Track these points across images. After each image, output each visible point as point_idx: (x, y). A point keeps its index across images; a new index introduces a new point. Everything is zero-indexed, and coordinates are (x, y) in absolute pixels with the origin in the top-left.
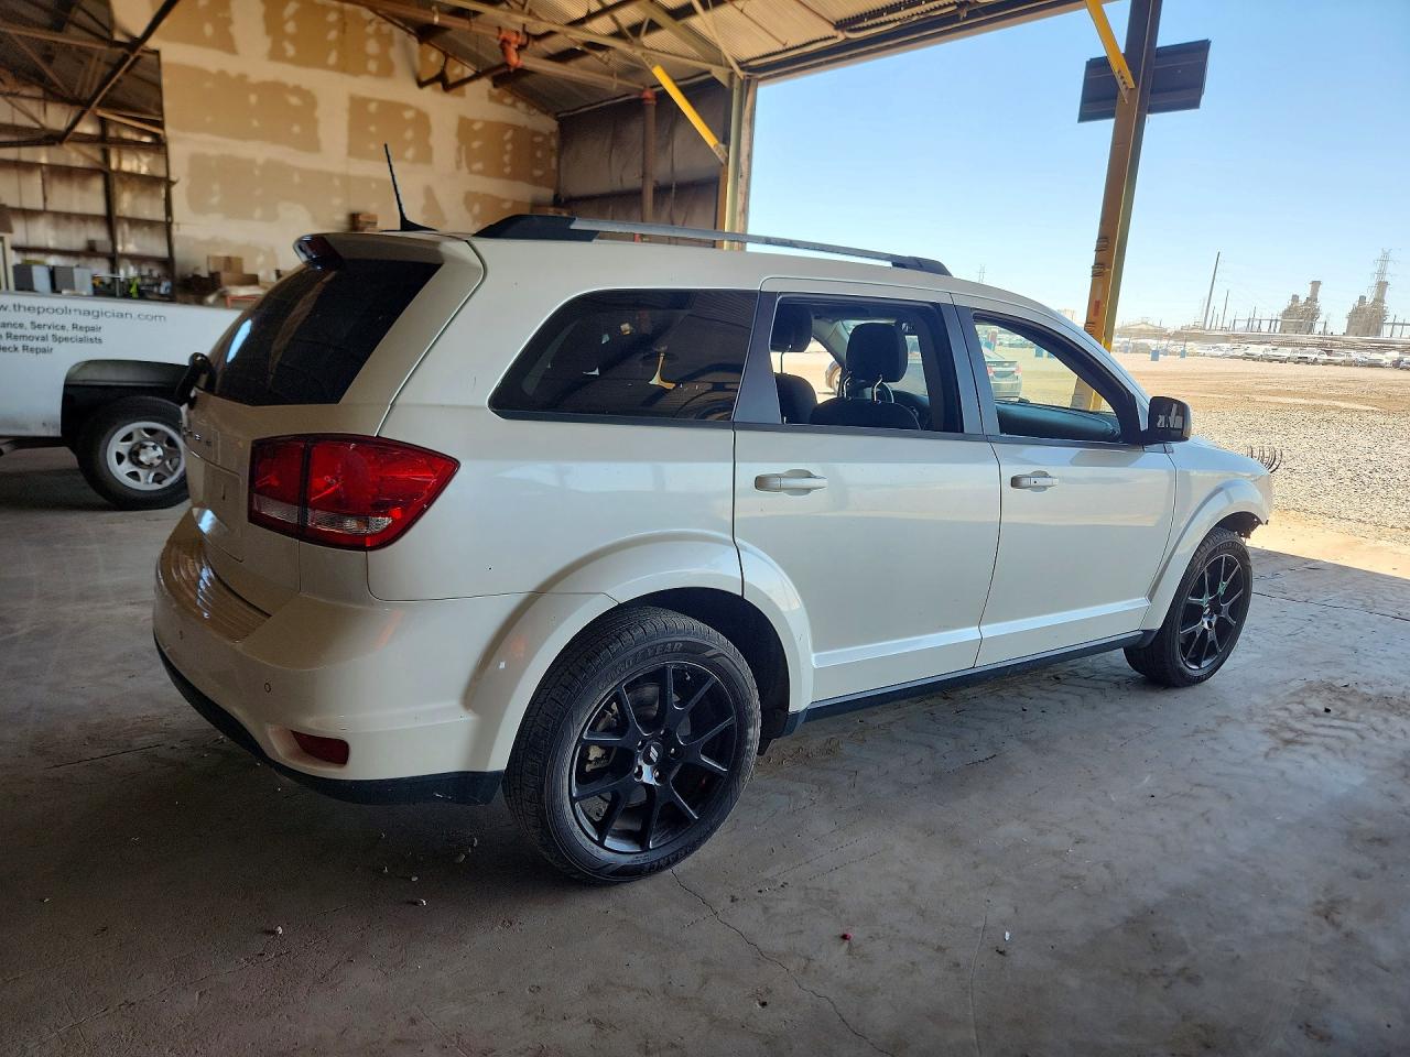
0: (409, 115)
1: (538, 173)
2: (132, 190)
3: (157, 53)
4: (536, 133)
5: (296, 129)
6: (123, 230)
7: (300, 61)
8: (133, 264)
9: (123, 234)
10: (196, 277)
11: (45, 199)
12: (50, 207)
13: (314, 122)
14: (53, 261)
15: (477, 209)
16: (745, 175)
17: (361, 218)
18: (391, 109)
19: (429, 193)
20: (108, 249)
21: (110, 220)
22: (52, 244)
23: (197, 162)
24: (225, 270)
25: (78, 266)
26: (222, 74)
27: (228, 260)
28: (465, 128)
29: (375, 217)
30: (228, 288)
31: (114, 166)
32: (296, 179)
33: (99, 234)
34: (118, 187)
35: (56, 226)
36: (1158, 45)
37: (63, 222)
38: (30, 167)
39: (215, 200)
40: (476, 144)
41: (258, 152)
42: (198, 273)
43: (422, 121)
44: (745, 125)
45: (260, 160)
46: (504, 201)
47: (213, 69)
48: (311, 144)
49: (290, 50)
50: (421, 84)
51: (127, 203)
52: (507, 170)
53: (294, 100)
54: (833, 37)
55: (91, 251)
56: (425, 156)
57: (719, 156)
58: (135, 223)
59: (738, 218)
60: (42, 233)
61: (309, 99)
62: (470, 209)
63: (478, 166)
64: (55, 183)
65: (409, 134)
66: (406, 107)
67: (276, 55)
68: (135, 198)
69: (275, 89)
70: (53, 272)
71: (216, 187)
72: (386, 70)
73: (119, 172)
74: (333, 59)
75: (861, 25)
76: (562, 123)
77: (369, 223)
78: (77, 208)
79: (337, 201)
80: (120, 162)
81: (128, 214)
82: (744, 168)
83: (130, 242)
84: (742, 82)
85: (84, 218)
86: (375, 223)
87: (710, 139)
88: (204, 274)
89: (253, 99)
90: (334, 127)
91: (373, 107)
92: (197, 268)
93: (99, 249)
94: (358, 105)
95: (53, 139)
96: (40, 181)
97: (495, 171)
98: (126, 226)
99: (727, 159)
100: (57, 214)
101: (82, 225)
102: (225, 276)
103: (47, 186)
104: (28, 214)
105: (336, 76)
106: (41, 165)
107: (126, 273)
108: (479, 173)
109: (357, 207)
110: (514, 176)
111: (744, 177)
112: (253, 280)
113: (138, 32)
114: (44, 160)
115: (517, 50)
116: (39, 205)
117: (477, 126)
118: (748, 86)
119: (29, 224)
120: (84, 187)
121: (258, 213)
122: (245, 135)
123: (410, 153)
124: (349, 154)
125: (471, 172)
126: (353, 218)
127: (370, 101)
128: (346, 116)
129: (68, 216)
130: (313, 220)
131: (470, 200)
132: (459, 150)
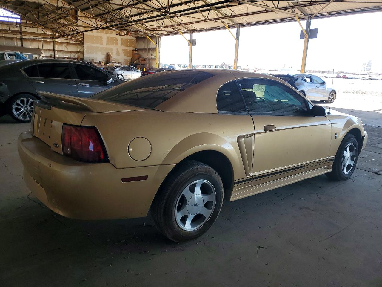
0: (114, 39)
1: (133, 45)
3: (83, 33)
4: (133, 40)
6: (56, 52)
7: (100, 33)
11: (43, 47)
13: (102, 41)
15: (124, 51)
16: (160, 48)
18: (112, 38)
19: (117, 49)
21: (54, 50)
23: (88, 47)
26: (91, 35)
28: (122, 39)
32: (100, 48)
33: (52, 53)
34: (55, 44)
37: (46, 51)
38: (41, 41)
39: (90, 52)
40: (124, 42)
41: (95, 45)
43: (116, 39)
44: (159, 42)
45: (95, 46)
46: (128, 50)
48: (102, 44)
50: (116, 34)
52: (128, 45)
53: (100, 38)
54: (167, 33)
55: (51, 56)
56: (117, 44)
58: (58, 51)
59: (159, 53)
62: (123, 51)
63: (124, 45)
64: (45, 44)
65: (114, 41)
66: (114, 38)
67: (97, 32)
68: (58, 46)
69: (97, 37)
71: (90, 50)
72: (112, 33)
73: (56, 42)
74: (105, 32)
76: (137, 38)
77: (109, 54)
78: (48, 48)
79: (105, 51)
80: (56, 40)
81: (57, 49)
85: (49, 50)
87: (155, 44)
89: (95, 38)
90: (105, 41)
91: (110, 38)
93: (52, 56)
94: (108, 38)
97: (126, 46)
99: (157, 46)
100: (45, 49)
103: (43, 45)
105: (105, 34)
108: (125, 46)
109: (107, 52)
110: (129, 46)
117: (124, 40)
118: (159, 37)
120: (49, 45)
121: (95, 53)
122: (94, 43)
123: (115, 44)
124: (107, 45)
125: (123, 46)
126: (107, 53)
127: (109, 37)
128: (106, 39)
129: (47, 50)
130: (102, 54)
131: (123, 50)
132: (121, 43)
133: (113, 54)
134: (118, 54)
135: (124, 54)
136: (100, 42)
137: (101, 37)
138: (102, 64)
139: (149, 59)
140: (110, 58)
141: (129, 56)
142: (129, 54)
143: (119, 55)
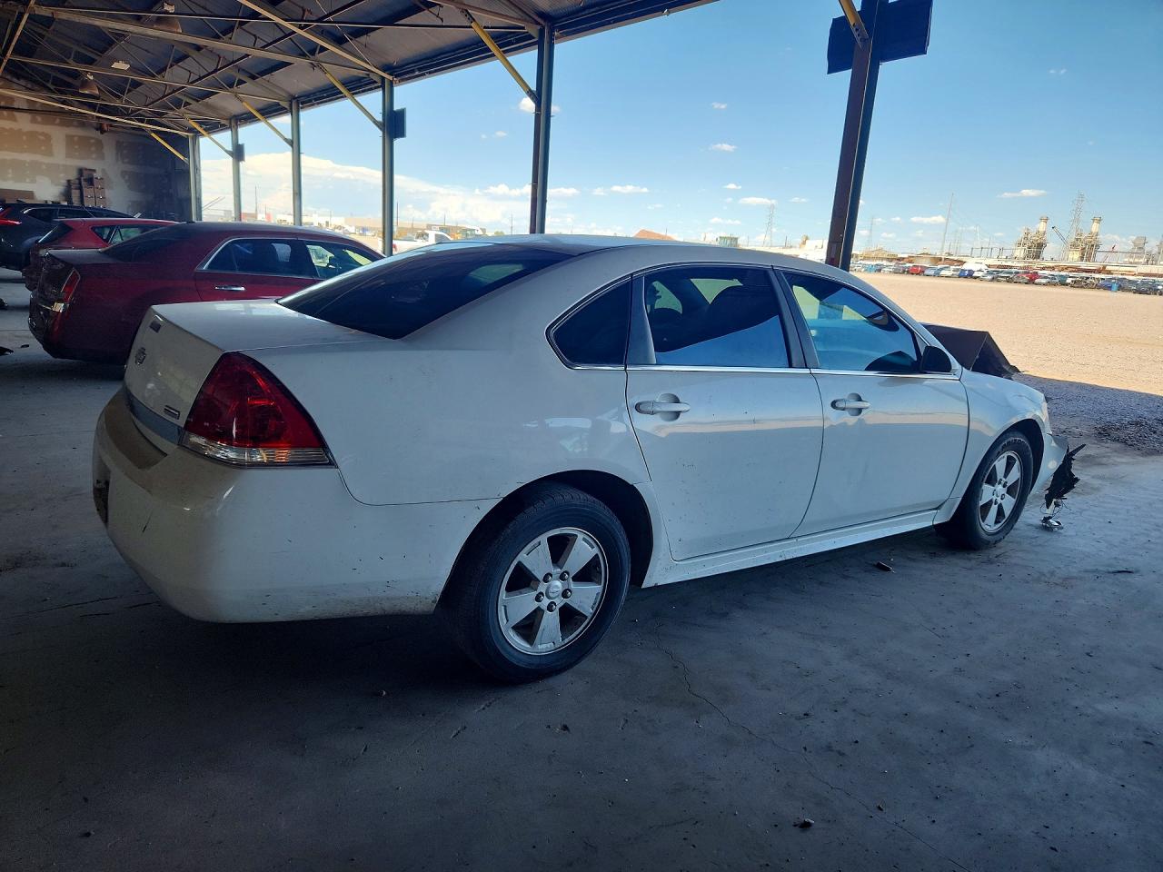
0: (93, 141)
7: (45, 122)
13: (50, 145)
15: (127, 177)
18: (85, 139)
19: (103, 170)
26: (11, 129)
28: (119, 145)
32: (44, 167)
39: (10, 176)
40: (125, 152)
41: (27, 157)
44: (196, 152)
45: (29, 160)
46: (140, 174)
47: (7, 128)
49: (40, 119)
52: (141, 162)
53: (42, 138)
56: (101, 157)
57: (186, 163)
61: (48, 137)
62: (124, 177)
63: (126, 160)
65: (93, 149)
66: (92, 138)
67: (34, 121)
69: (32, 134)
71: (10, 171)
72: (81, 125)
74: (58, 121)
79: (62, 175)
82: (197, 166)
84: (192, 137)
89: (24, 138)
90: (59, 146)
91: (76, 139)
94: (69, 139)
97: (135, 162)
99: (189, 163)
105: (59, 128)
108: (128, 163)
110: (144, 164)
111: (197, 169)
117: (124, 145)
118: (194, 138)
121: (28, 180)
122: (23, 151)
123: (94, 156)
124: (68, 157)
125: (123, 162)
127: (74, 136)
128: (64, 142)
130: (52, 182)
131: (123, 173)
132: (117, 154)
136: (43, 148)
137: (47, 134)
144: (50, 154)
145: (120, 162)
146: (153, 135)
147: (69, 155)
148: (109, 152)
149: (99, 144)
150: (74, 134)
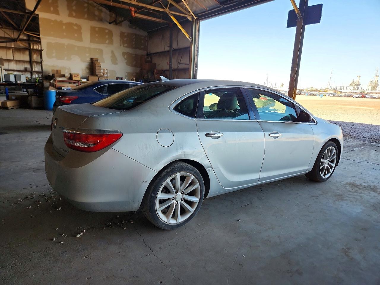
0: (107, 31)
1: (142, 47)
2: (36, 54)
3: (38, 15)
4: (142, 36)
5: (76, 35)
6: (34, 65)
7: (76, 17)
8: (37, 74)
9: (34, 66)
10: (49, 76)
11: (13, 57)
12: (14, 59)
13: (81, 34)
14: (16, 73)
15: (126, 57)
16: (197, 45)
17: (94, 59)
18: (102, 30)
19: (112, 52)
20: (30, 70)
21: (31, 62)
22: (15, 69)
23: (49, 45)
24: (56, 73)
25: (22, 74)
26: (56, 20)
27: (57, 70)
28: (122, 35)
29: (98, 59)
30: (56, 78)
31: (32, 48)
32: (76, 49)
33: (28, 66)
34: (33, 53)
35: (16, 64)
36: (308, 6)
37: (18, 63)
38: (9, 48)
39: (54, 55)
40: (125, 39)
41: (66, 41)
42: (49, 74)
44: (197, 32)
45: (66, 44)
46: (133, 54)
47: (53, 19)
49: (74, 14)
50: (110, 23)
51: (35, 57)
52: (134, 46)
53: (75, 28)
54: (220, 7)
55: (26, 70)
56: (111, 42)
57: (190, 41)
59: (195, 58)
60: (13, 66)
61: (79, 27)
62: (124, 57)
63: (126, 45)
64: (16, 52)
65: (107, 37)
66: (106, 29)
67: (70, 15)
69: (69, 25)
70: (15, 76)
71: (54, 51)
72: (101, 20)
73: (33, 49)
74: (86, 16)
75: (227, 3)
76: (149, 33)
77: (96, 60)
78: (22, 59)
79: (87, 55)
80: (33, 47)
81: (36, 60)
82: (197, 44)
83: (36, 68)
84: (196, 20)
85: (24, 62)
86: (98, 61)
87: (187, 36)
88: (51, 75)
89: (64, 27)
91: (97, 29)
92: (49, 73)
93: (28, 70)
94: (93, 29)
95: (14, 40)
96: (12, 52)
97: (130, 46)
98: (35, 64)
99: (192, 41)
100: (16, 61)
101: (23, 64)
102: (56, 75)
103: (14, 54)
104: (9, 61)
105: (87, 21)
106: (12, 47)
107: (35, 77)
108: (127, 47)
109: (92, 57)
110: (136, 48)
112: (64, 76)
113: (32, 9)
114: (13, 46)
115: (134, 12)
116: (12, 58)
117: (125, 34)
118: (198, 21)
119: (9, 63)
120: (24, 53)
121: (66, 58)
122: (62, 37)
123: (107, 42)
124: (91, 42)
125: (124, 47)
126: (92, 59)
127: (96, 27)
128: (89, 32)
129: (20, 61)
130: (81, 59)
131: (124, 54)
132: (121, 41)
133: (104, 62)
134: (114, 61)
135: (126, 62)
137: (79, 25)
138: (74, 79)
139: (174, 70)
140: (97, 68)
141: (135, 66)
142: (134, 63)
143: (117, 64)
144: (80, 39)
145: (122, 46)
146: (172, 18)
147: (92, 41)
148: (116, 39)
149: (110, 33)
150: (95, 26)
